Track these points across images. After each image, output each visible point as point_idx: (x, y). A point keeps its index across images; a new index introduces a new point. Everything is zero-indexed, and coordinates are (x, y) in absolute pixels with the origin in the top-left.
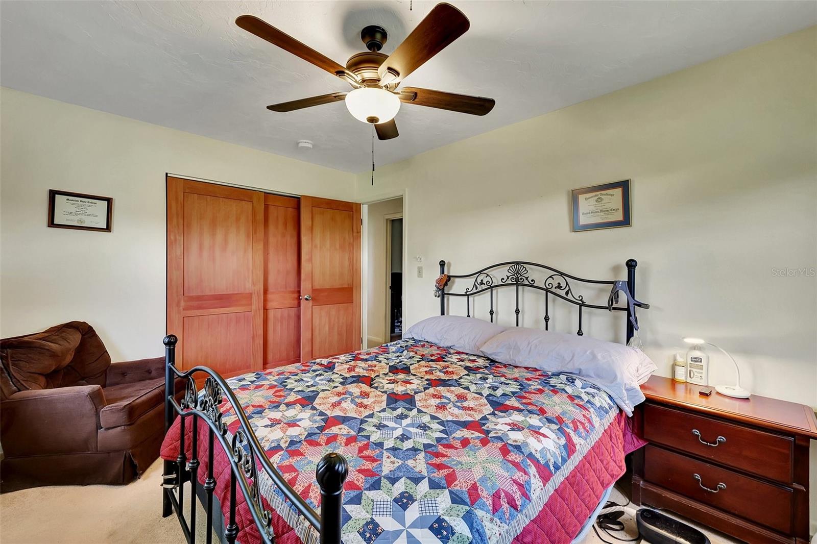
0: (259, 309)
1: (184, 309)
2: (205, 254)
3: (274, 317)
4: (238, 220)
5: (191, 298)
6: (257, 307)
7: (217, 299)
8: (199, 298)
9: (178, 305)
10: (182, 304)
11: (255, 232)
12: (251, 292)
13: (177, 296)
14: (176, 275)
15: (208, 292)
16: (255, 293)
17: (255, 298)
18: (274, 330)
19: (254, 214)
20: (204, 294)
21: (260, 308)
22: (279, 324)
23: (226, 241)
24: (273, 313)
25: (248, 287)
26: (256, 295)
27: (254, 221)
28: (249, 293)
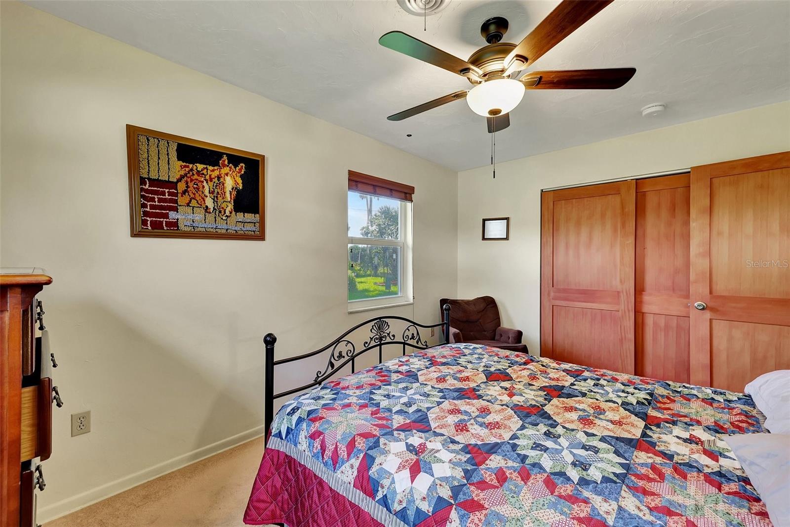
0: (629, 311)
1: (553, 299)
2: (571, 252)
3: (655, 324)
4: (603, 216)
5: (559, 291)
6: (626, 308)
7: (582, 294)
8: (565, 291)
9: (549, 294)
10: (552, 294)
11: (623, 225)
12: (618, 290)
13: (548, 287)
14: (548, 271)
15: (573, 287)
16: (623, 292)
17: (623, 297)
18: (655, 339)
19: (623, 207)
20: (569, 288)
21: (630, 308)
22: (663, 334)
23: (590, 238)
24: (652, 319)
25: (616, 284)
26: (625, 294)
27: (624, 214)
28: (616, 291)
